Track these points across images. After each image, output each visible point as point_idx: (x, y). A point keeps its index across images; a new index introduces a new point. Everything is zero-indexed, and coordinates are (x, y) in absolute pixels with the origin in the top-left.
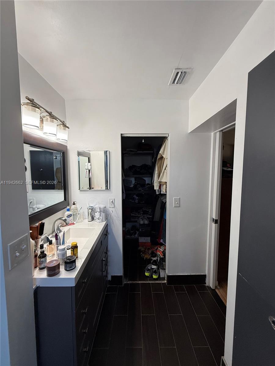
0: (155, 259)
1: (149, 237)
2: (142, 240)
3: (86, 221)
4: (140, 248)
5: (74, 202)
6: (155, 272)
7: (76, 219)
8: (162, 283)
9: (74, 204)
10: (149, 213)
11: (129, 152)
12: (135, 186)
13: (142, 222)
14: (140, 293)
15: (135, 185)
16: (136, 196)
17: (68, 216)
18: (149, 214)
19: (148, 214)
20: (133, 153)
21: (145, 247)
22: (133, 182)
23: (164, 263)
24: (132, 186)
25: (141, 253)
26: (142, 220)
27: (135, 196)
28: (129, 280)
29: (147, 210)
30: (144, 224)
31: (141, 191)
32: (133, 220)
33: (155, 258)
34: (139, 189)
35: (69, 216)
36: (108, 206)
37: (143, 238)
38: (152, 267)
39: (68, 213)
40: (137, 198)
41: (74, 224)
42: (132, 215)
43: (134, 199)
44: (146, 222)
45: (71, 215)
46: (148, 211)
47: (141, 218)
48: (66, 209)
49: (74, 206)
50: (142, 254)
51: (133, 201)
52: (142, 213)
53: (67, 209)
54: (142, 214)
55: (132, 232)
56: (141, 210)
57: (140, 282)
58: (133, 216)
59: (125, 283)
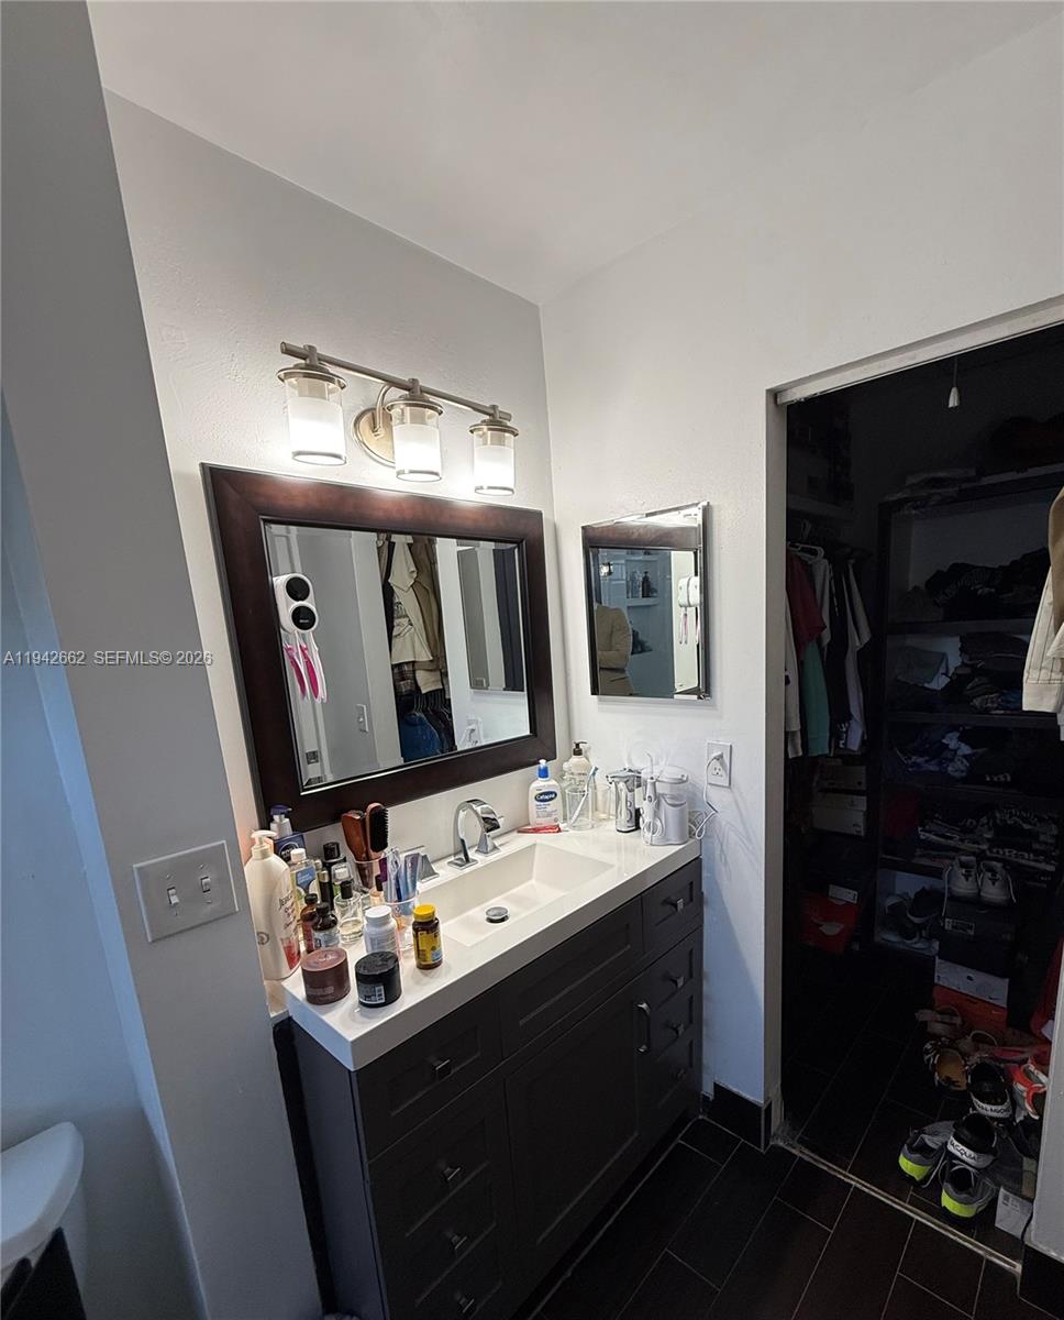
0: (988, 1110)
1: (1003, 976)
2: (952, 977)
3: (612, 826)
4: (924, 1015)
5: (577, 745)
6: (962, 1182)
7: (572, 813)
8: (988, 1261)
9: (578, 752)
10: (1036, 846)
11: (924, 493)
12: (957, 684)
13: (963, 887)
14: (829, 1233)
15: (959, 676)
16: (961, 739)
17: (541, 794)
18: (1037, 853)
19: (1029, 849)
20: (951, 491)
21: (958, 1021)
22: (954, 660)
23: (1027, 1163)
24: (939, 683)
25: (928, 1046)
26: (967, 877)
27: (951, 741)
28: (801, 1141)
29: (1026, 826)
30: (976, 901)
31: (987, 711)
32: (926, 862)
33: (989, 1107)
34: (977, 702)
35: (546, 797)
36: (704, 777)
37: (965, 972)
38: (950, 1148)
39: (541, 784)
40: (965, 749)
41: (559, 831)
42: (923, 836)
43: (939, 752)
44: (993, 893)
45: (551, 793)
46: (1034, 836)
47: (963, 865)
48: (534, 770)
49: (575, 759)
50: (927, 1052)
51: (933, 767)
52: (988, 836)
53: (540, 770)
54: (988, 840)
55: (916, 920)
56: (984, 820)
57: (854, 1182)
58: (929, 845)
59: (781, 1144)
